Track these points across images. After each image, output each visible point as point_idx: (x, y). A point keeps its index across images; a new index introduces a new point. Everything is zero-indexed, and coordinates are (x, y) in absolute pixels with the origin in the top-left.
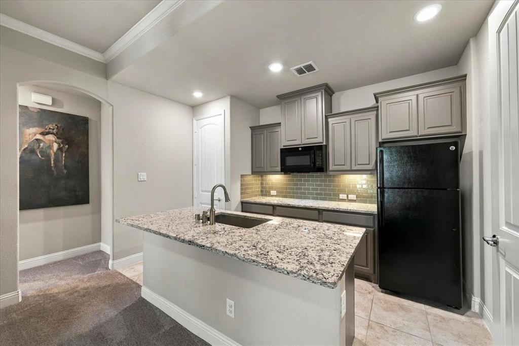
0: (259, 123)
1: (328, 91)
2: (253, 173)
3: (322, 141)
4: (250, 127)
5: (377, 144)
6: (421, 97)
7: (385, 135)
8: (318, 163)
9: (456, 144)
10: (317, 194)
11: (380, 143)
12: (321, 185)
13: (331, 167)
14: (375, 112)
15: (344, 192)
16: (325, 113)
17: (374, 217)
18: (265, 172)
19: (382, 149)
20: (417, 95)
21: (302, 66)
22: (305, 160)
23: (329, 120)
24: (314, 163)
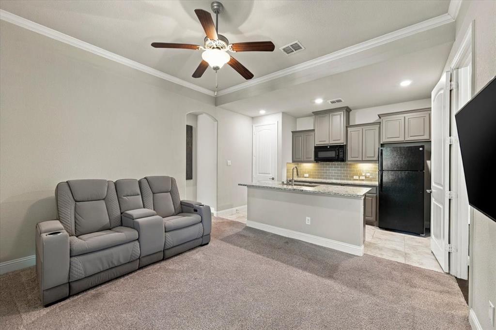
0: (296, 129)
1: (348, 110)
2: (293, 161)
3: (343, 142)
4: (292, 132)
5: (379, 145)
6: (407, 118)
7: (384, 140)
8: (341, 156)
9: (423, 147)
10: (338, 176)
11: (382, 144)
12: (341, 170)
13: (349, 158)
14: (379, 126)
15: (356, 175)
16: (346, 125)
17: (377, 188)
18: (301, 161)
19: (382, 148)
20: (405, 117)
21: (334, 100)
22: (332, 154)
23: (348, 129)
24: (338, 156)
